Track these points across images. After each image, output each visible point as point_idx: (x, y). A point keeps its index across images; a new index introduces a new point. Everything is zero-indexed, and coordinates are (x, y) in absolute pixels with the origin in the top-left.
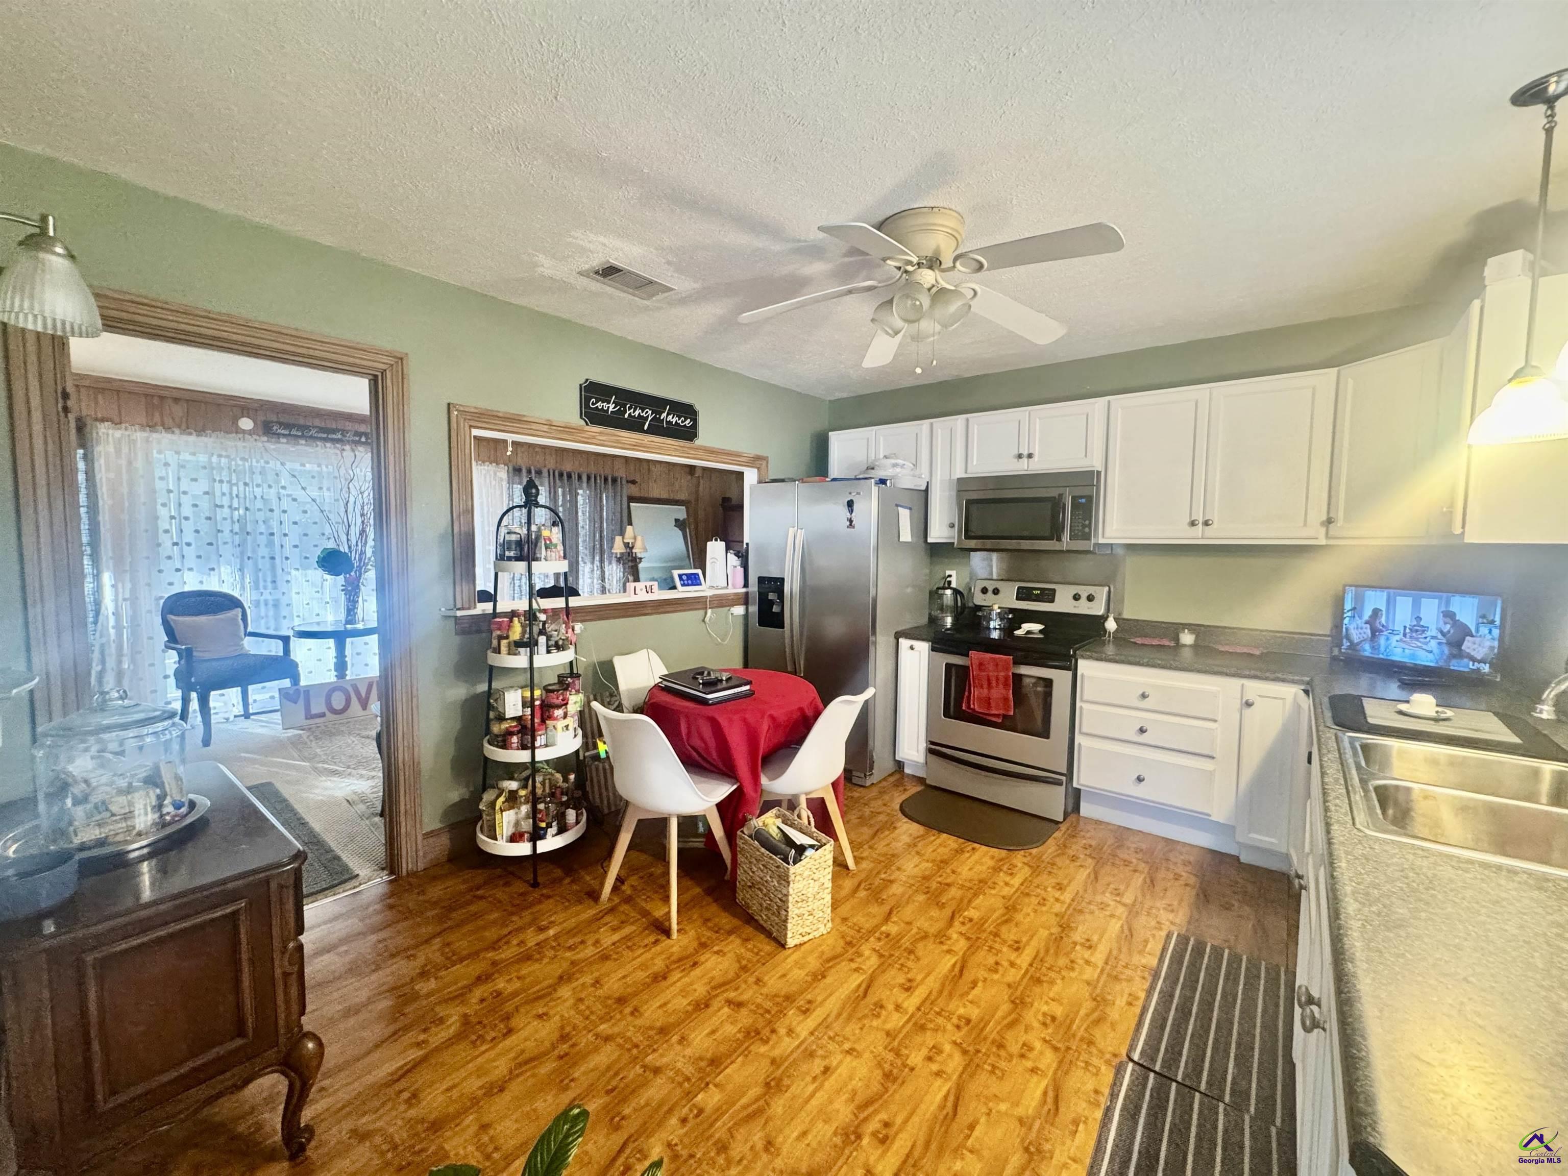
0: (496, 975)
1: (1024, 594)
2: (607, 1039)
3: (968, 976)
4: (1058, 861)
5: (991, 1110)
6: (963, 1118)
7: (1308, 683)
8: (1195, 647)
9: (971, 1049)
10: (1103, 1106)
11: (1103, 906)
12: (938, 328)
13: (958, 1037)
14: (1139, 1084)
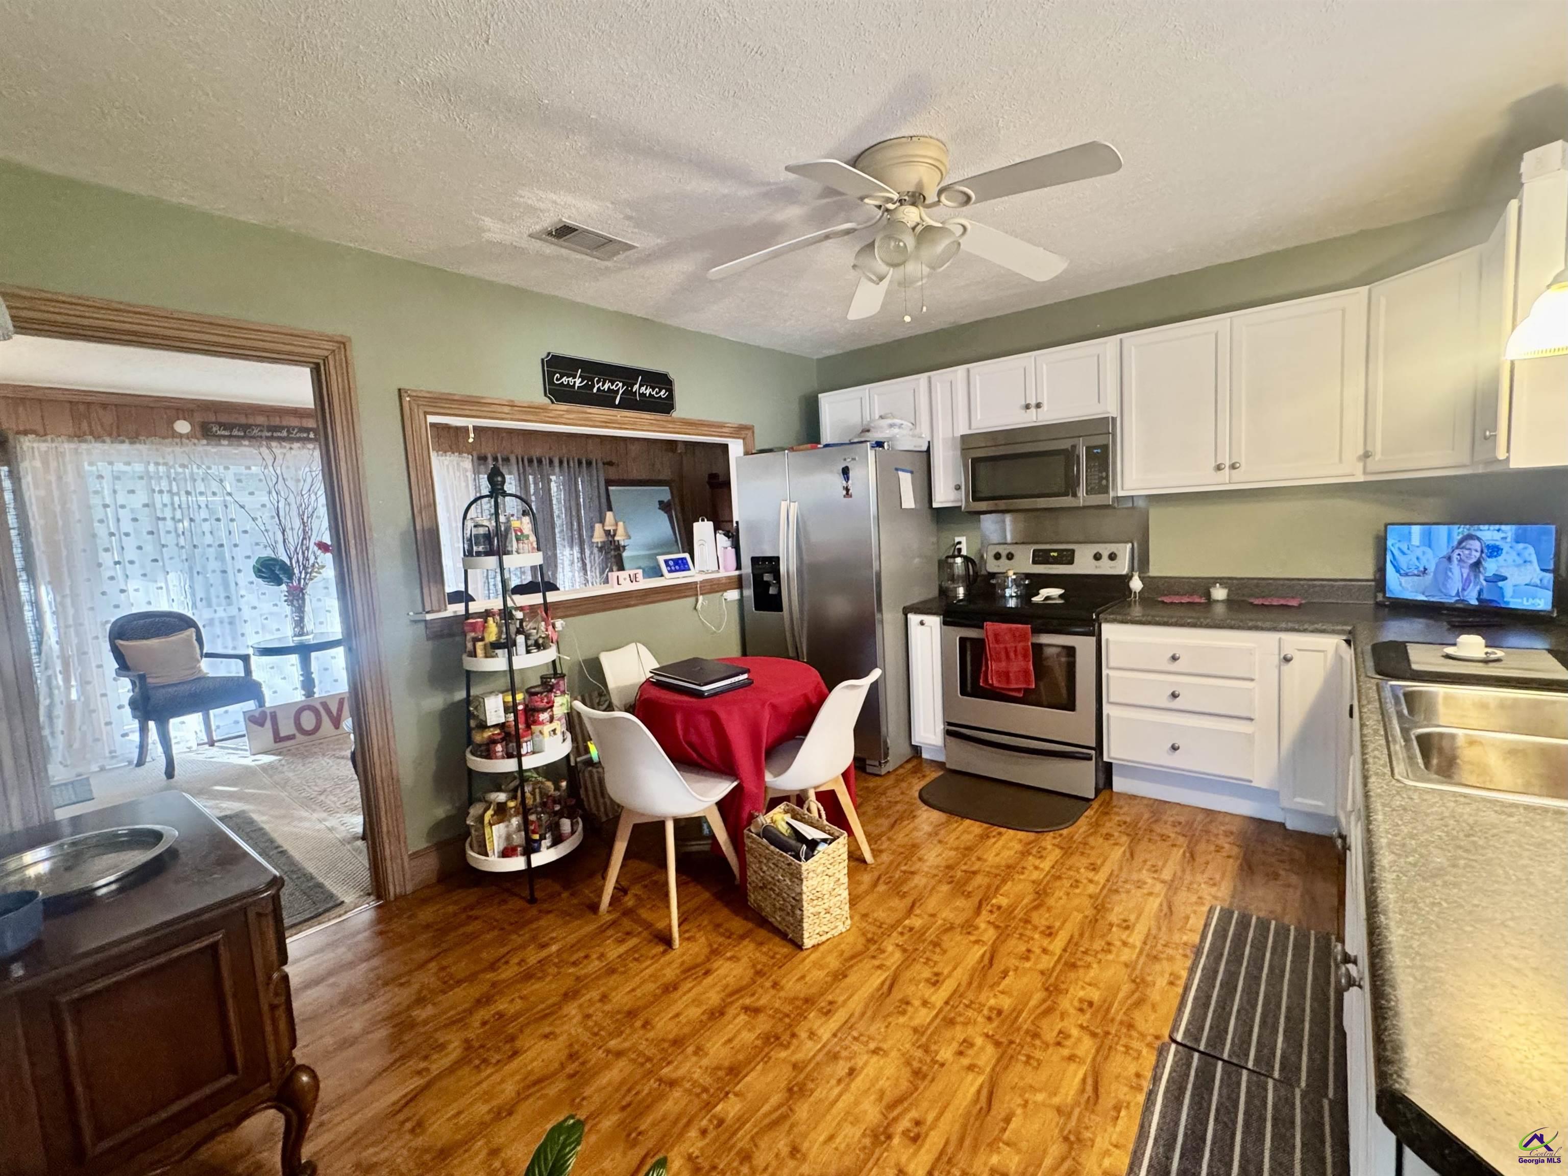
0: (497, 997)
1: (1040, 557)
2: (619, 1054)
3: (998, 967)
4: (1091, 840)
5: (1027, 1102)
6: (999, 1110)
7: (1350, 632)
8: (1229, 602)
9: (1004, 1040)
10: (1146, 1090)
11: (1140, 884)
12: (926, 270)
13: (990, 1029)
14: (1182, 1065)
